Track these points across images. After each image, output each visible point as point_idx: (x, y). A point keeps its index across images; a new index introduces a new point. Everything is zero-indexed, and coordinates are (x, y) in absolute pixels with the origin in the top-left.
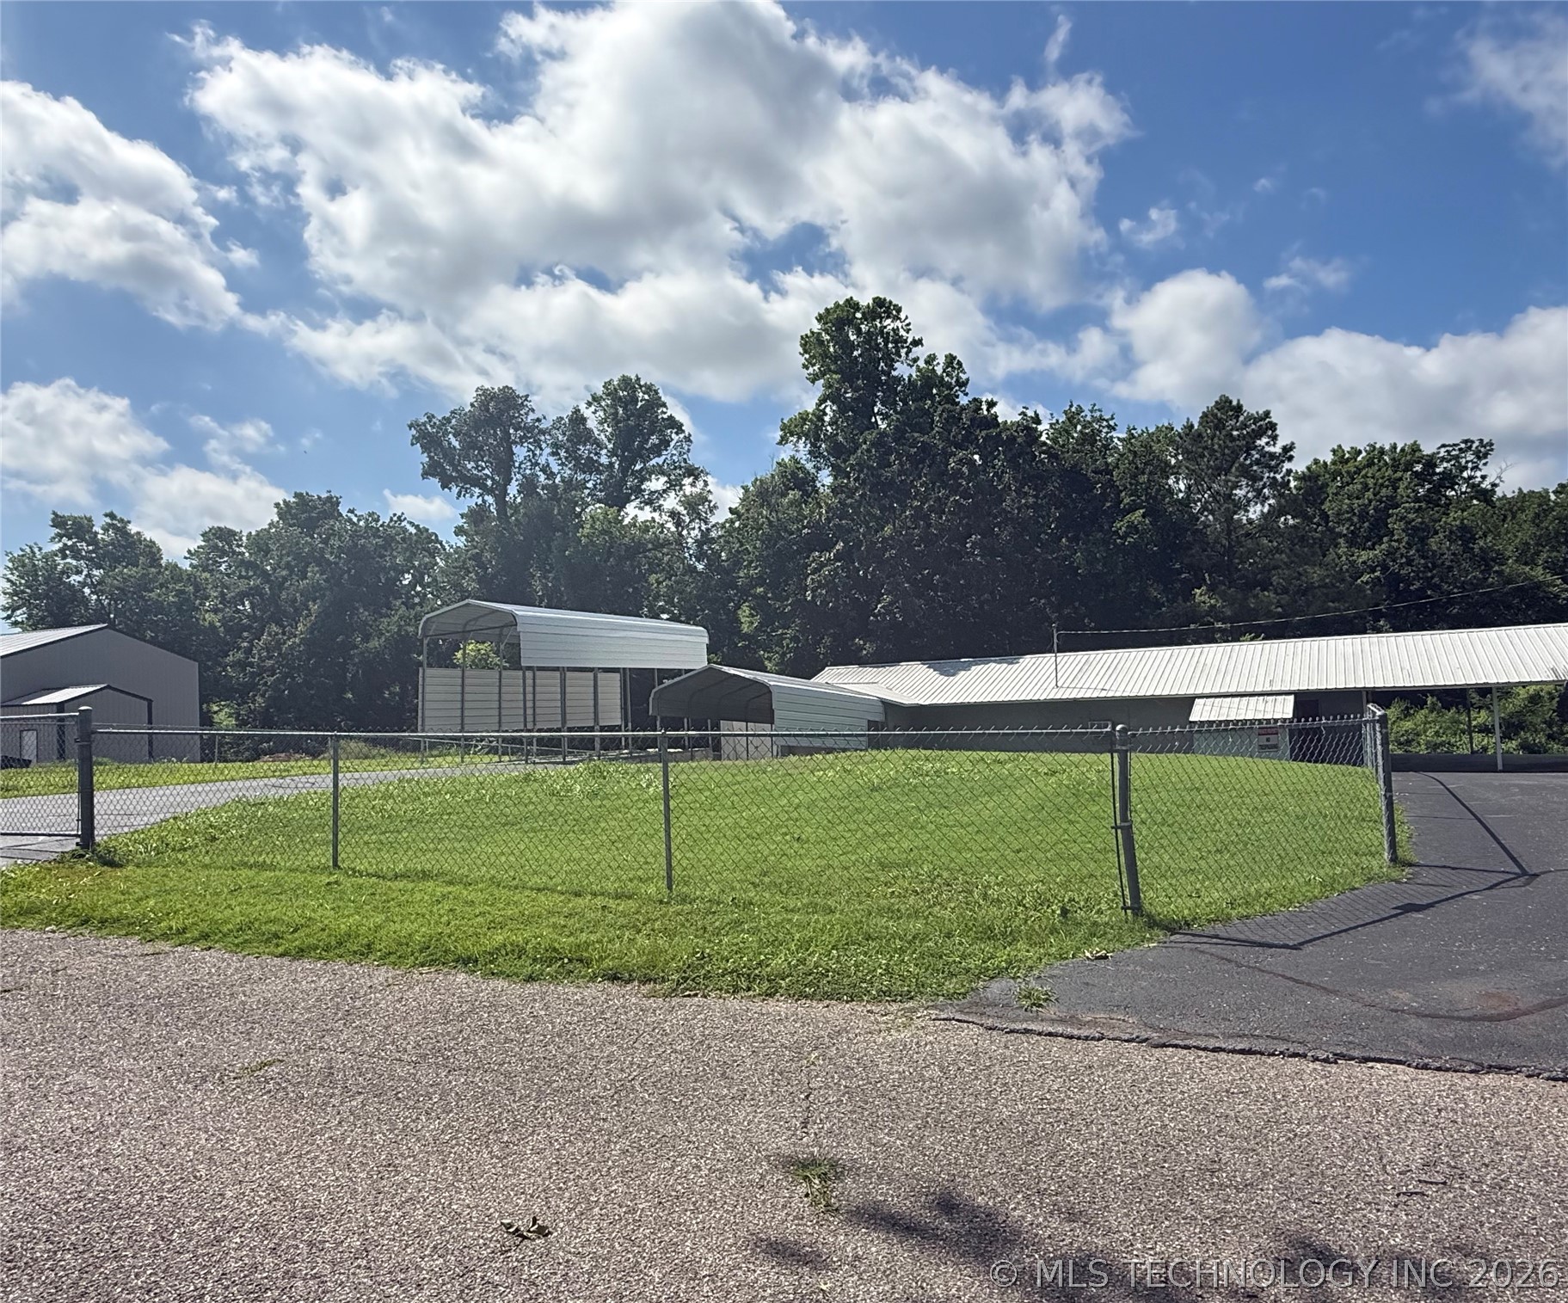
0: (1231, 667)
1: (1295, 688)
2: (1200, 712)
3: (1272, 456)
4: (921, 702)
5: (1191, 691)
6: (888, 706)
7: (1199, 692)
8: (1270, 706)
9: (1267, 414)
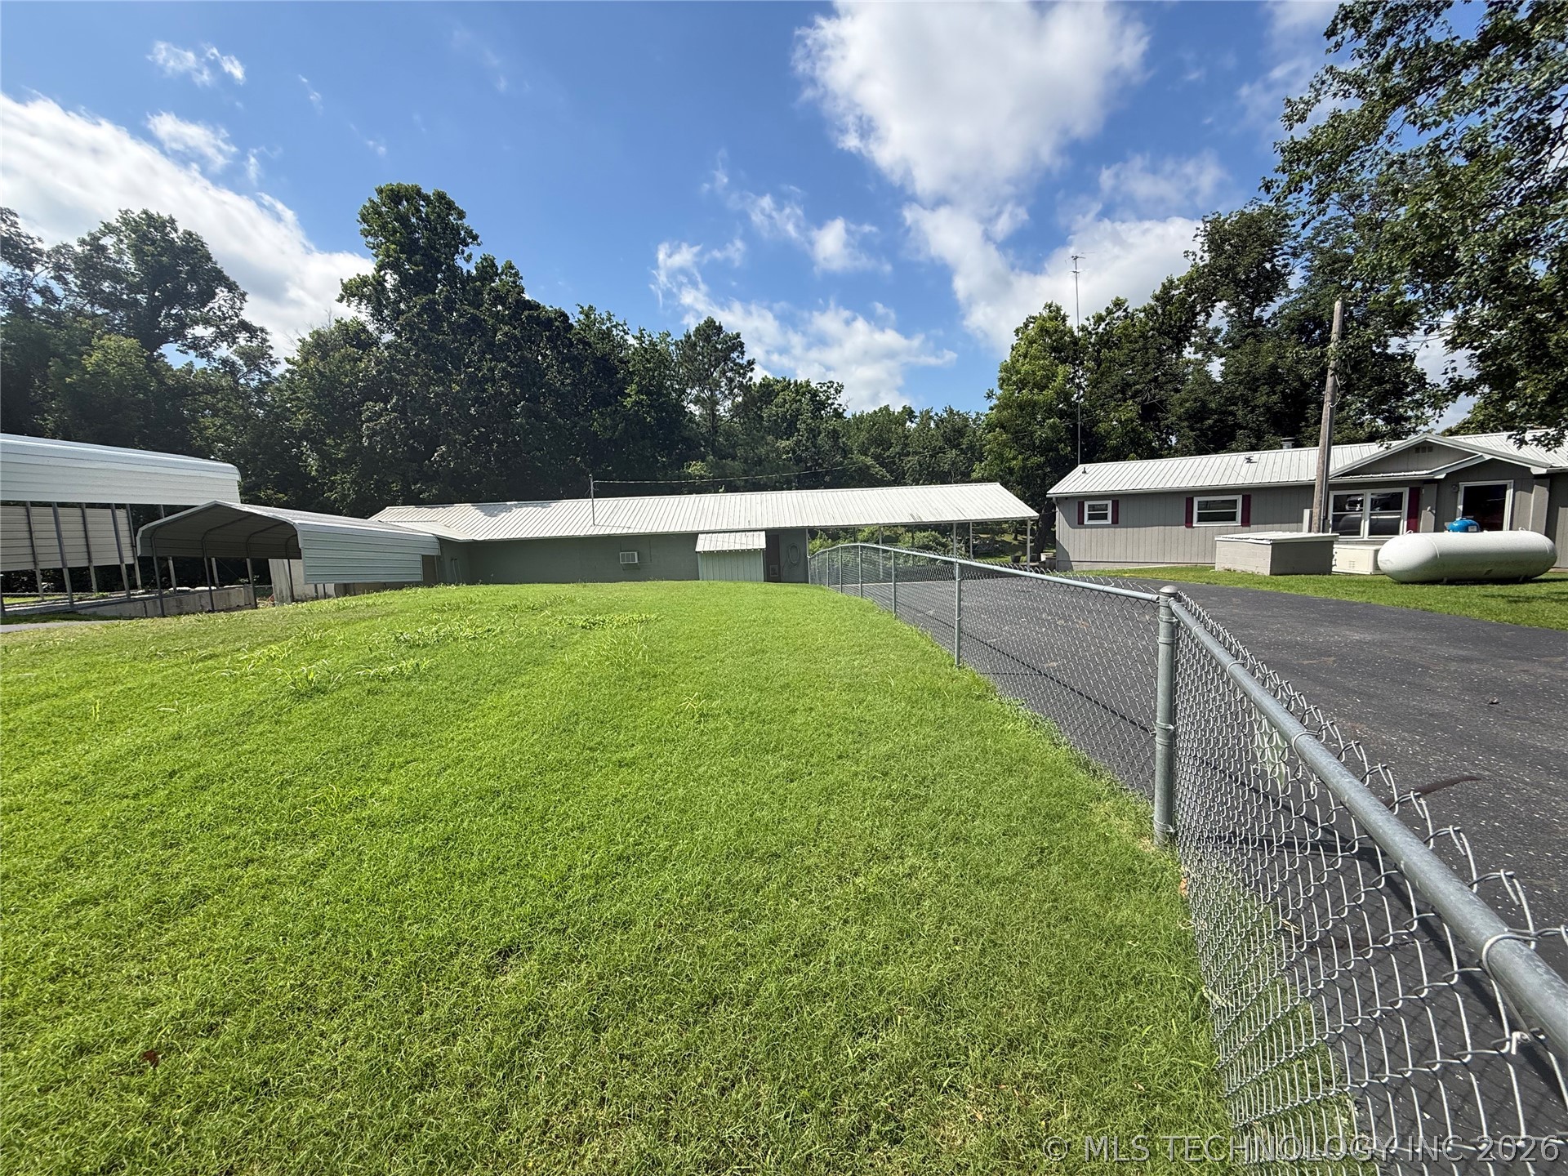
0: (721, 511)
1: (765, 526)
2: (703, 545)
3: (741, 366)
4: (476, 538)
5: (695, 529)
6: (443, 542)
7: (701, 529)
8: (750, 539)
9: (738, 335)
